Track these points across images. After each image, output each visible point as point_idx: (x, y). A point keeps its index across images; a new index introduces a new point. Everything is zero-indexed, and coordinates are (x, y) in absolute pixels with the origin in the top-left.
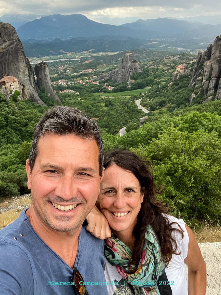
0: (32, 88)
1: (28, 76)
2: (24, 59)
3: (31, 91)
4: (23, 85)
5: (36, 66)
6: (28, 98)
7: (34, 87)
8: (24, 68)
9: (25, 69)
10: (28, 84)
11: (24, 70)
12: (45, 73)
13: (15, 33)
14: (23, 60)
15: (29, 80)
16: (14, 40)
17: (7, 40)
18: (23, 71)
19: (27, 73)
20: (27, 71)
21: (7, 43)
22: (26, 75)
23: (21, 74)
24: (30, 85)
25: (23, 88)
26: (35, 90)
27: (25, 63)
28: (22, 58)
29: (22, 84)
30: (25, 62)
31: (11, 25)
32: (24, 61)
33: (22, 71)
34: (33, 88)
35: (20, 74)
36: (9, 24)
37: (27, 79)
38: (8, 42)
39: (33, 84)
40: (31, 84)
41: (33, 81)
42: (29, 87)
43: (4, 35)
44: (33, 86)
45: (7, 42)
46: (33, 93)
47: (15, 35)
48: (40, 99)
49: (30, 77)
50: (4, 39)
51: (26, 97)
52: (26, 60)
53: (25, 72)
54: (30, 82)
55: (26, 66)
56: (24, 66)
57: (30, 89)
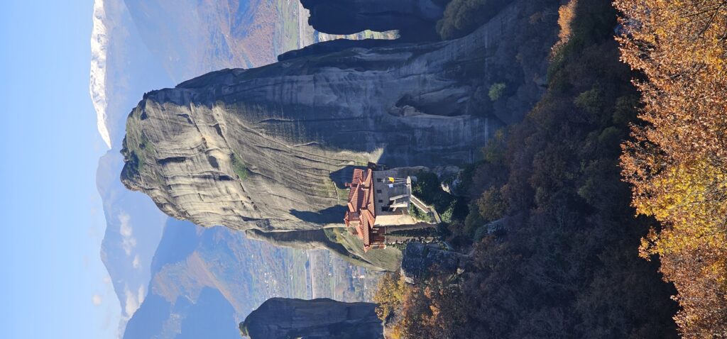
0: (418, 66)
1: (359, 73)
2: (280, 78)
3: (431, 73)
4: (397, 105)
5: (317, 23)
6: (461, 91)
7: (411, 55)
8: (323, 86)
9: (326, 83)
10: (396, 81)
11: (331, 86)
14: (287, 86)
15: (379, 72)
17: (198, 139)
18: (335, 93)
19: (343, 74)
20: (336, 74)
21: (210, 139)
22: (354, 82)
23: (345, 105)
24: (404, 70)
25: (412, 104)
26: (428, 51)
27: (300, 78)
28: (277, 88)
29: (393, 107)
30: (295, 78)
31: (134, 109)
32: (292, 82)
34: (417, 60)
35: (347, 110)
36: (131, 115)
37: (372, 78)
38: (204, 136)
39: (396, 57)
40: (399, 64)
41: (387, 52)
42: (410, 78)
43: (176, 146)
44: (408, 56)
45: (204, 139)
46: (439, 62)
48: (472, 35)
49: (364, 65)
50: (192, 149)
51: (460, 101)
52: (288, 66)
53: (338, 82)
54: (386, 70)
55: (312, 76)
56: (313, 85)
57: (422, 76)
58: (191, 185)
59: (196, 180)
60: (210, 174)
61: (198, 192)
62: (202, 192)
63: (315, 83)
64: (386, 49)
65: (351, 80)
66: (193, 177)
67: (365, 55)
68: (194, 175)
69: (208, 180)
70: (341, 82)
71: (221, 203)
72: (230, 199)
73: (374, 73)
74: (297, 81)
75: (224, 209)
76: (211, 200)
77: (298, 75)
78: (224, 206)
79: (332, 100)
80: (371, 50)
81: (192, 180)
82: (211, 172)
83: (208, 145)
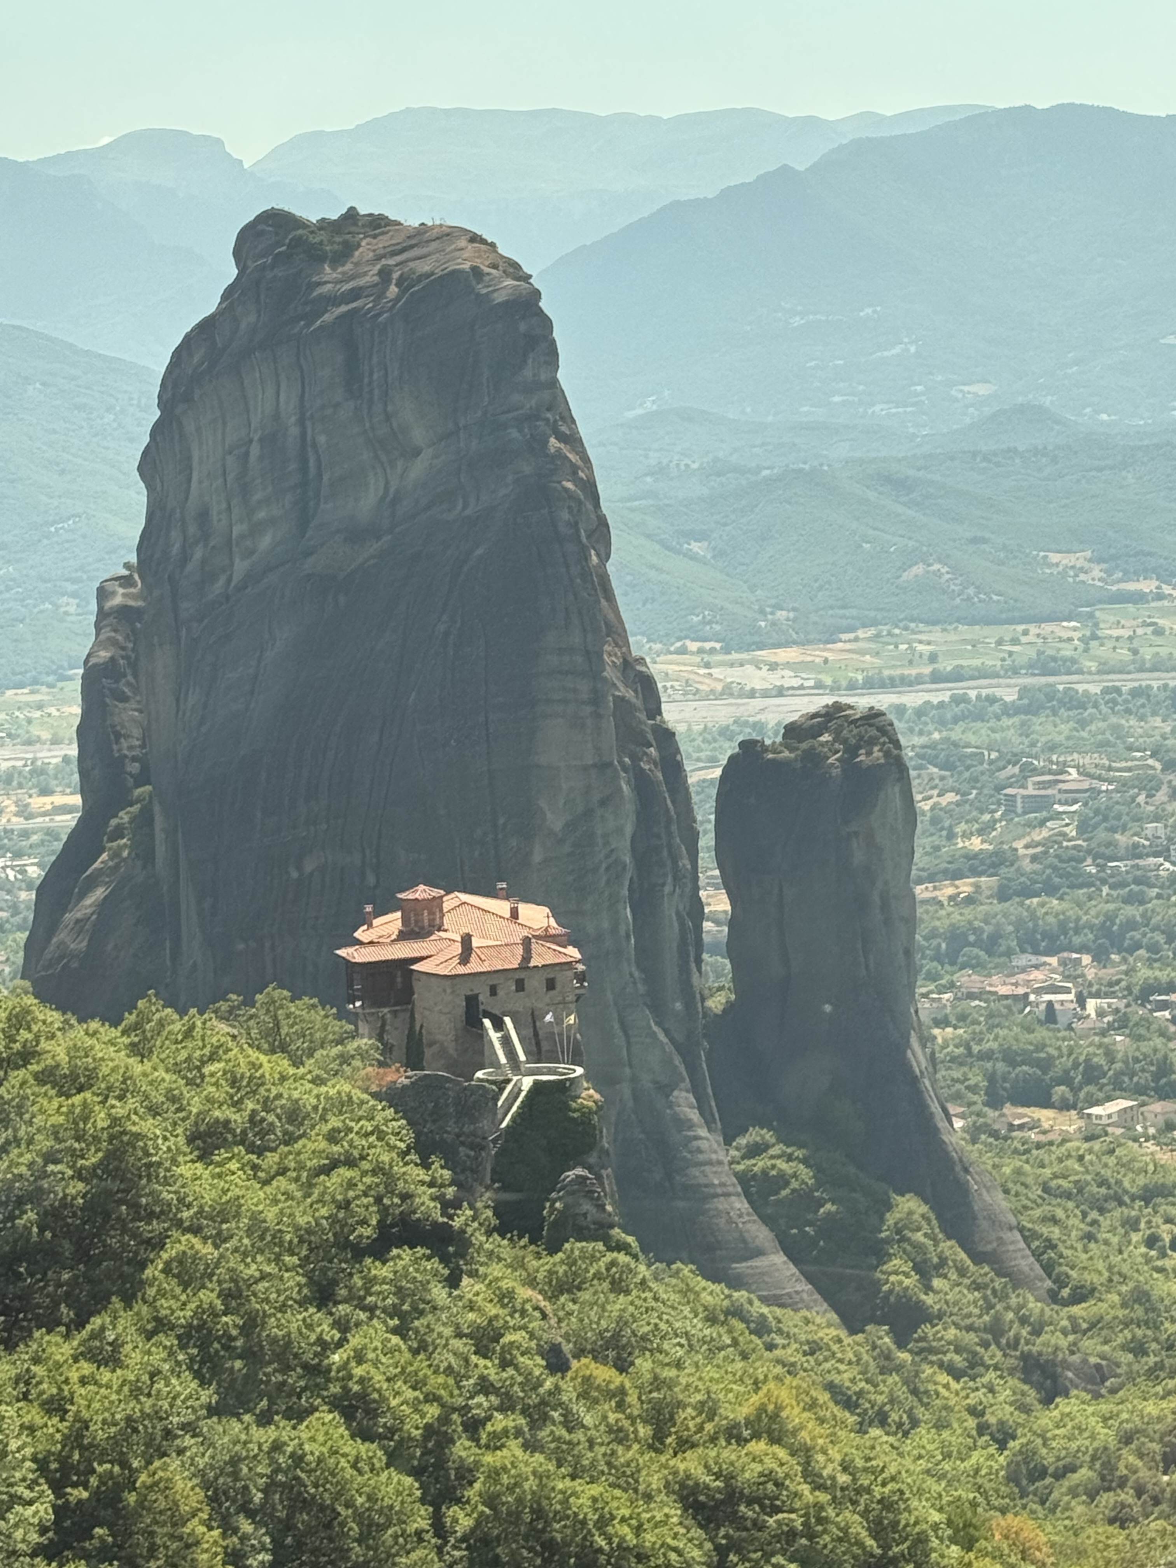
0: (652, 1057)
1: (624, 889)
3: (636, 1098)
8: (587, 790)
9: (595, 798)
11: (588, 813)
15: (630, 949)
16: (514, 433)
17: (419, 435)
18: (570, 826)
19: (621, 847)
21: (418, 469)
22: (602, 878)
27: (609, 724)
28: (579, 659)
31: (493, 247)
36: (475, 238)
38: (428, 453)
40: (654, 1003)
42: (620, 1040)
45: (417, 452)
47: (528, 373)
49: (644, 902)
50: (388, 418)
53: (599, 832)
54: (638, 966)
55: (613, 758)
56: (590, 762)
57: (627, 1070)
58: (276, 416)
59: (294, 431)
60: (312, 471)
61: (256, 438)
62: (255, 451)
65: (608, 869)
66: (301, 422)
67: (674, 906)
68: (308, 424)
69: (293, 466)
70: (600, 841)
71: (224, 506)
72: (236, 530)
74: (598, 716)
75: (204, 515)
76: (230, 477)
78: (214, 513)
80: (687, 921)
81: (293, 419)
82: (320, 475)
83: (400, 463)
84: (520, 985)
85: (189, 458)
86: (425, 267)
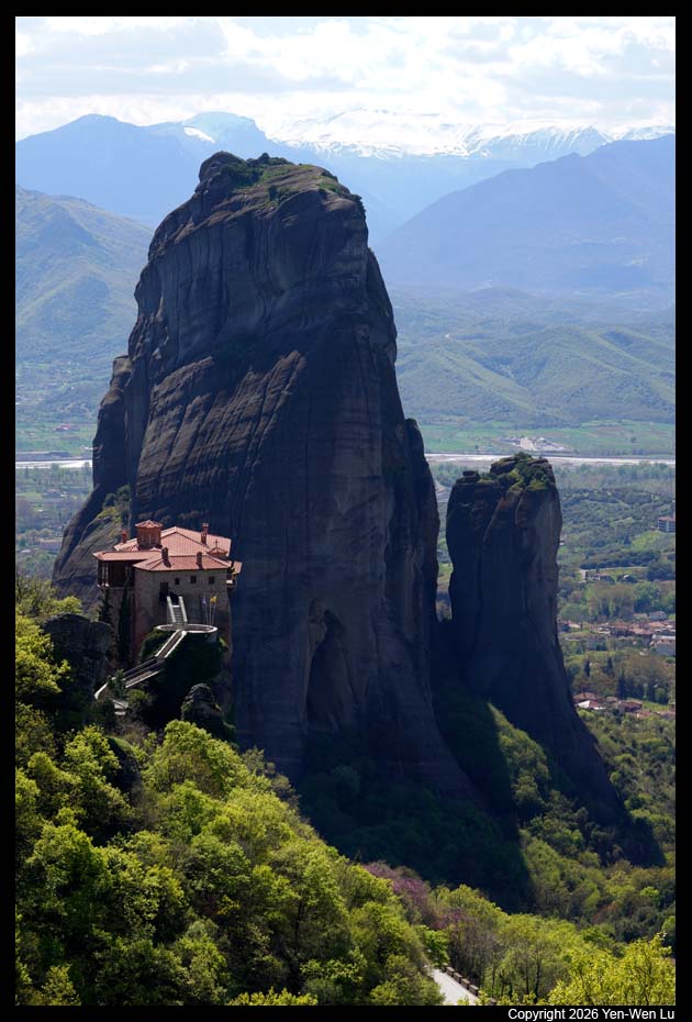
0: (391, 648)
1: (382, 551)
2: (379, 422)
3: (380, 671)
4: (327, 612)
5: (468, 485)
7: (410, 637)
8: (363, 492)
9: (368, 496)
10: (368, 611)
11: (363, 504)
12: (526, 543)
13: (350, 233)
14: (365, 432)
15: (383, 585)
16: (336, 284)
17: (283, 283)
18: (351, 511)
19: (382, 525)
20: (382, 512)
21: (282, 302)
22: (368, 543)
23: (331, 526)
24: (386, 625)
25: (329, 636)
26: (416, 667)
27: (378, 456)
29: (324, 606)
30: (378, 446)
31: (335, 178)
32: (371, 441)
33: (342, 506)
34: (401, 647)
35: (323, 529)
36: (326, 174)
37: (374, 573)
38: (288, 293)
39: (408, 613)
40: (395, 617)
41: (416, 598)
42: (372, 636)
44: (409, 633)
45: (283, 292)
46: (398, 685)
48: (440, 739)
49: (394, 559)
50: (267, 271)
51: (332, 718)
52: (398, 435)
53: (368, 516)
54: (387, 596)
55: (380, 474)
56: (365, 475)
57: (376, 655)
58: (207, 268)
59: (216, 277)
60: (225, 300)
61: (195, 279)
62: (194, 286)
63: (368, 478)
64: (421, 597)
66: (220, 272)
67: (411, 562)
68: (224, 273)
69: (214, 296)
70: (368, 522)
71: (176, 316)
72: (182, 331)
73: (381, 577)
74: (372, 449)
76: (180, 301)
77: (383, 450)
79: (339, 505)
80: (420, 572)
81: (216, 270)
82: (229, 303)
83: (273, 298)
84: (194, 580)
85: (160, 289)
86: (294, 187)
